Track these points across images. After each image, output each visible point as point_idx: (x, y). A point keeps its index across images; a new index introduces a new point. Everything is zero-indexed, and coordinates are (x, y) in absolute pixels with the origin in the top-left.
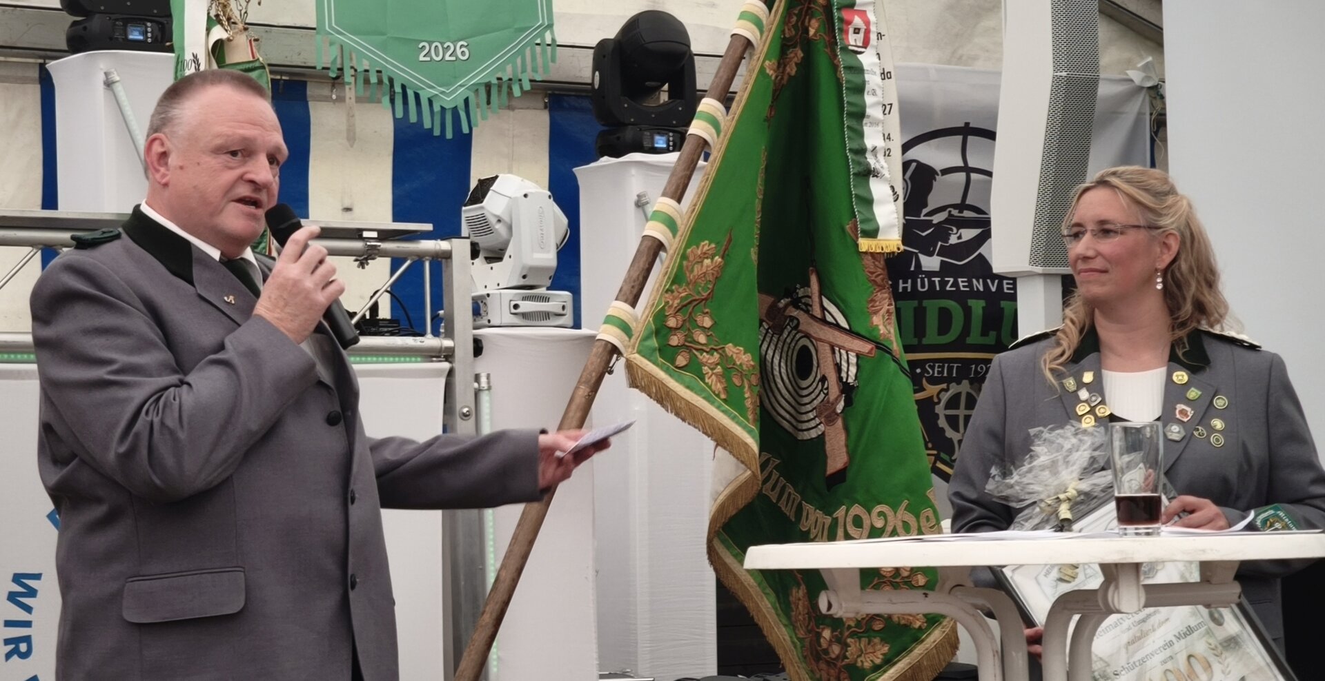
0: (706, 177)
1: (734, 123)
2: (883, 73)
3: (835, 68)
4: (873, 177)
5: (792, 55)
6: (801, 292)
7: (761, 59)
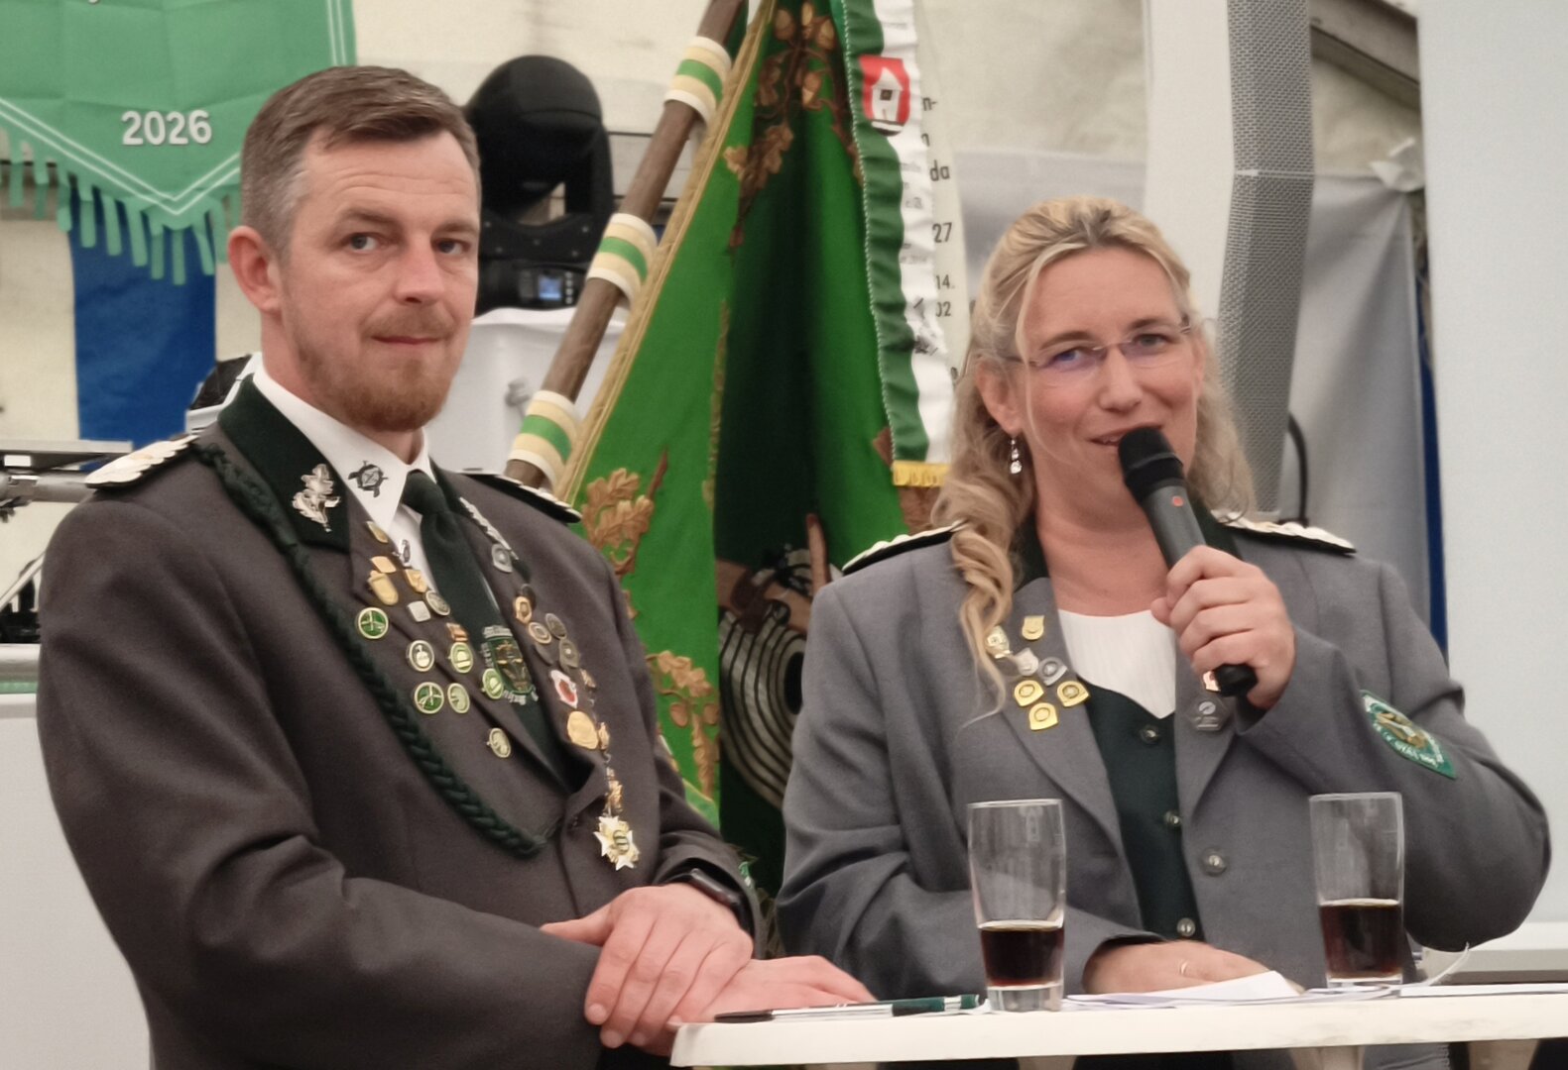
0: (622, 354)
1: (671, 257)
2: (935, 169)
3: (850, 159)
4: (917, 352)
5: (773, 137)
6: (793, 558)
7: (719, 144)
